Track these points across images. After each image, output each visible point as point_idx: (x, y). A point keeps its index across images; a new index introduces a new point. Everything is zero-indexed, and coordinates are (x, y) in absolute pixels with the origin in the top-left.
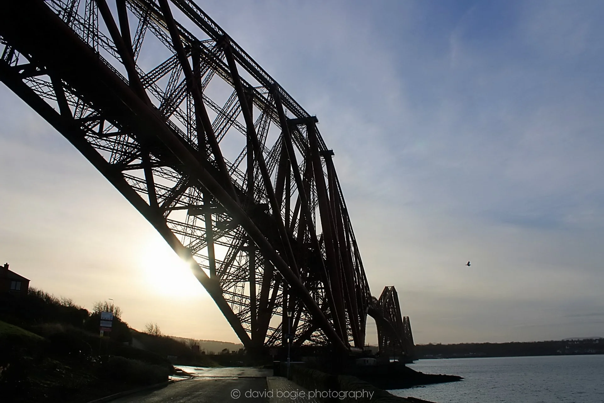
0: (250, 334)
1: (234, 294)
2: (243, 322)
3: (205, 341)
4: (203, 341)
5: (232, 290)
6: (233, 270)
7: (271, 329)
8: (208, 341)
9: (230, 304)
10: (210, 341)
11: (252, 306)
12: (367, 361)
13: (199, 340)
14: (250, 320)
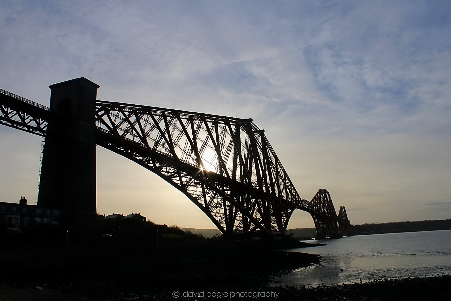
0: (225, 229)
1: (216, 213)
2: (221, 223)
3: (205, 229)
4: (204, 230)
5: (215, 211)
6: (214, 204)
7: (235, 226)
8: (208, 229)
9: (215, 217)
10: (209, 229)
11: (226, 217)
12: (277, 238)
13: (201, 229)
14: (225, 222)
